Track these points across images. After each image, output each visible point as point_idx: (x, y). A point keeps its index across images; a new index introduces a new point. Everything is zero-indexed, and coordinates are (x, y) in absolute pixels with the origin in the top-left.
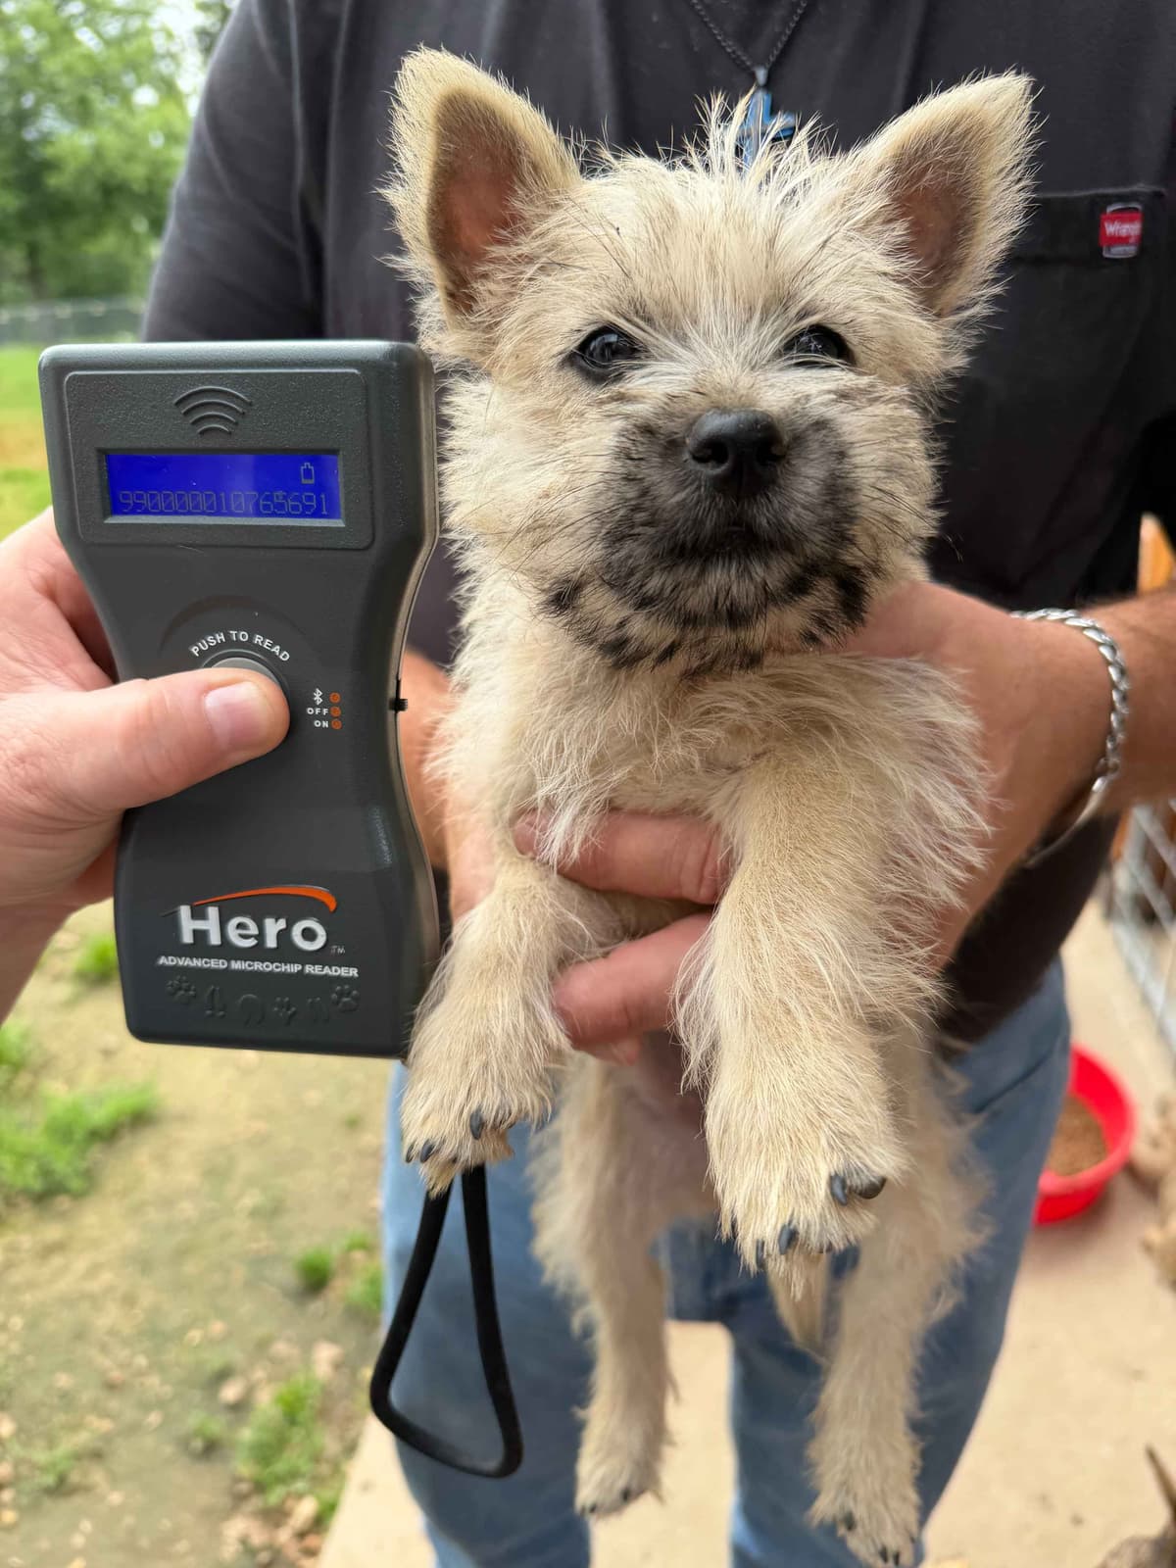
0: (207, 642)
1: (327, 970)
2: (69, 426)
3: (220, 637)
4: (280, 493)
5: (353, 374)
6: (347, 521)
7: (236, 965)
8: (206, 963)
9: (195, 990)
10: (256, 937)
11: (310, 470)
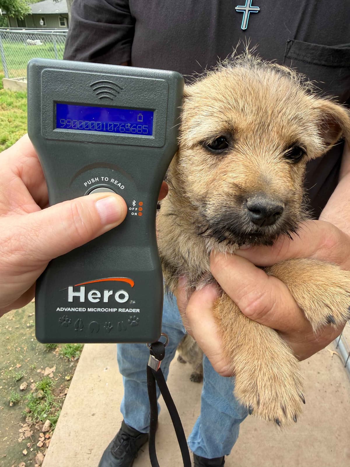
0: (91, 181)
1: (127, 310)
2: (42, 91)
3: (97, 179)
4: (129, 124)
5: (164, 81)
6: (156, 135)
7: (90, 310)
8: (77, 309)
9: (71, 321)
10: (99, 298)
11: (141, 117)
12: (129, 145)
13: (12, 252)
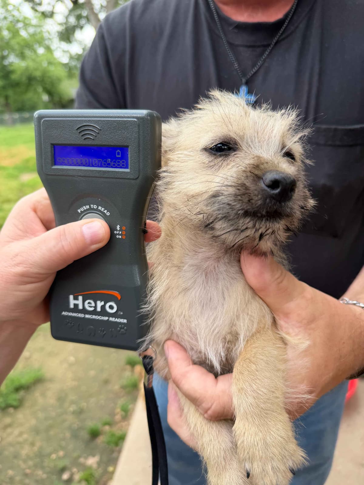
0: (83, 208)
1: (116, 320)
2: (42, 136)
3: (88, 207)
4: (109, 160)
5: (134, 121)
6: (130, 169)
7: (87, 316)
8: (77, 315)
9: (73, 324)
10: (94, 307)
11: (119, 152)
12: (110, 178)
13: (18, 265)
